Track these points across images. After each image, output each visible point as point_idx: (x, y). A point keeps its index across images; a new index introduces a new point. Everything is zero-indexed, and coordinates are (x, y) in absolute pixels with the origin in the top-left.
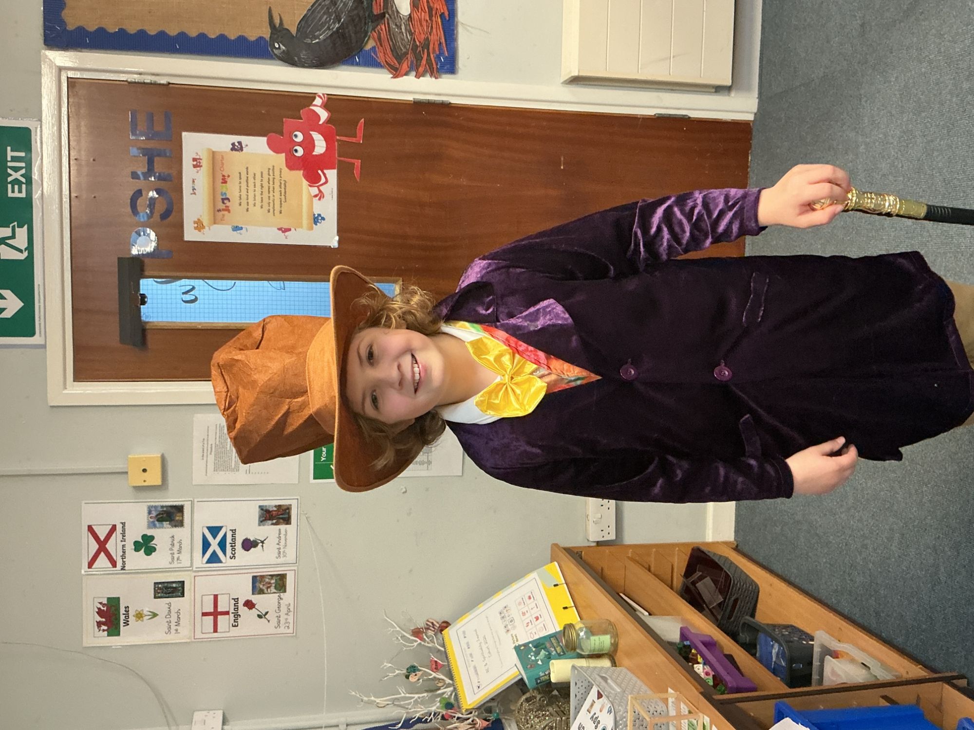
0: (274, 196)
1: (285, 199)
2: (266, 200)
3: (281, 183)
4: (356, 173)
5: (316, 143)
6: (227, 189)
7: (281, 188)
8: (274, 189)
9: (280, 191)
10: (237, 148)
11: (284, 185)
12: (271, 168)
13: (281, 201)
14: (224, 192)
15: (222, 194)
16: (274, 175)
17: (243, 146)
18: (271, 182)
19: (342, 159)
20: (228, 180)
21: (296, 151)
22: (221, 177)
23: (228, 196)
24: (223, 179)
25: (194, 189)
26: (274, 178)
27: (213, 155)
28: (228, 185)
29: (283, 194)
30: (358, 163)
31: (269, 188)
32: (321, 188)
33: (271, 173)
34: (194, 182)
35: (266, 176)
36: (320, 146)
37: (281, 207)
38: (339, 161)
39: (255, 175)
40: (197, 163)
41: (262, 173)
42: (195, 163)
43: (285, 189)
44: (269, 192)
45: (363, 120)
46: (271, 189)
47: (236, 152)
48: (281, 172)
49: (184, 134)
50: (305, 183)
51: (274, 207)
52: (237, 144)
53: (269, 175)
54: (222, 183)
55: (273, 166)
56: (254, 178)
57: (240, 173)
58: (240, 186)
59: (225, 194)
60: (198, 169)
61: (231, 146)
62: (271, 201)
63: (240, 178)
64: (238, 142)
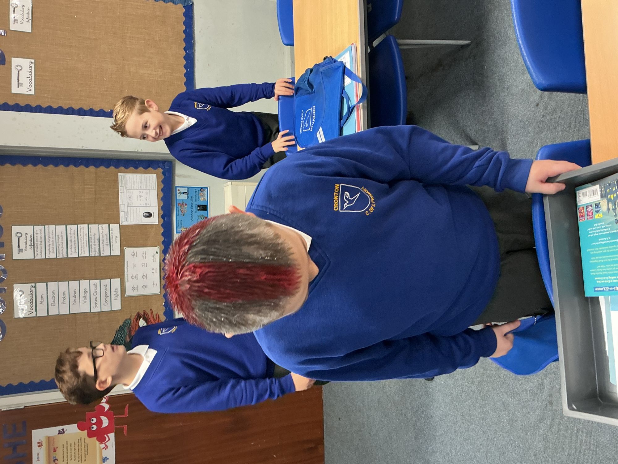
0: (81, 453)
1: (87, 453)
2: (77, 456)
3: (85, 446)
4: (125, 432)
5: (103, 422)
6: (56, 455)
7: (85, 447)
8: (81, 449)
9: (85, 450)
10: (61, 432)
11: (87, 446)
12: (80, 439)
13: (85, 455)
14: (54, 456)
15: (54, 458)
16: (81, 442)
17: (65, 431)
18: (80, 446)
19: (117, 427)
20: (57, 450)
21: (93, 428)
22: (53, 449)
23: (56, 458)
24: (54, 450)
25: (38, 458)
26: (81, 444)
27: (49, 438)
28: (56, 452)
29: (86, 451)
30: (125, 427)
31: (79, 449)
32: (106, 443)
33: (80, 441)
34: (38, 454)
35: (77, 444)
36: (105, 422)
37: (85, 458)
38: (116, 428)
39: (71, 444)
40: (40, 445)
41: (75, 442)
42: (39, 444)
43: (87, 448)
44: (79, 452)
45: (128, 405)
46: (80, 449)
47: (61, 435)
48: (85, 440)
49: (33, 431)
50: (98, 443)
51: (81, 459)
52: (61, 430)
53: (79, 443)
54: (54, 452)
55: (81, 438)
56: (71, 446)
57: (63, 445)
58: (63, 452)
59: (55, 457)
60: (41, 447)
61: (58, 432)
62: (80, 456)
63: (63, 448)
64: (62, 429)
